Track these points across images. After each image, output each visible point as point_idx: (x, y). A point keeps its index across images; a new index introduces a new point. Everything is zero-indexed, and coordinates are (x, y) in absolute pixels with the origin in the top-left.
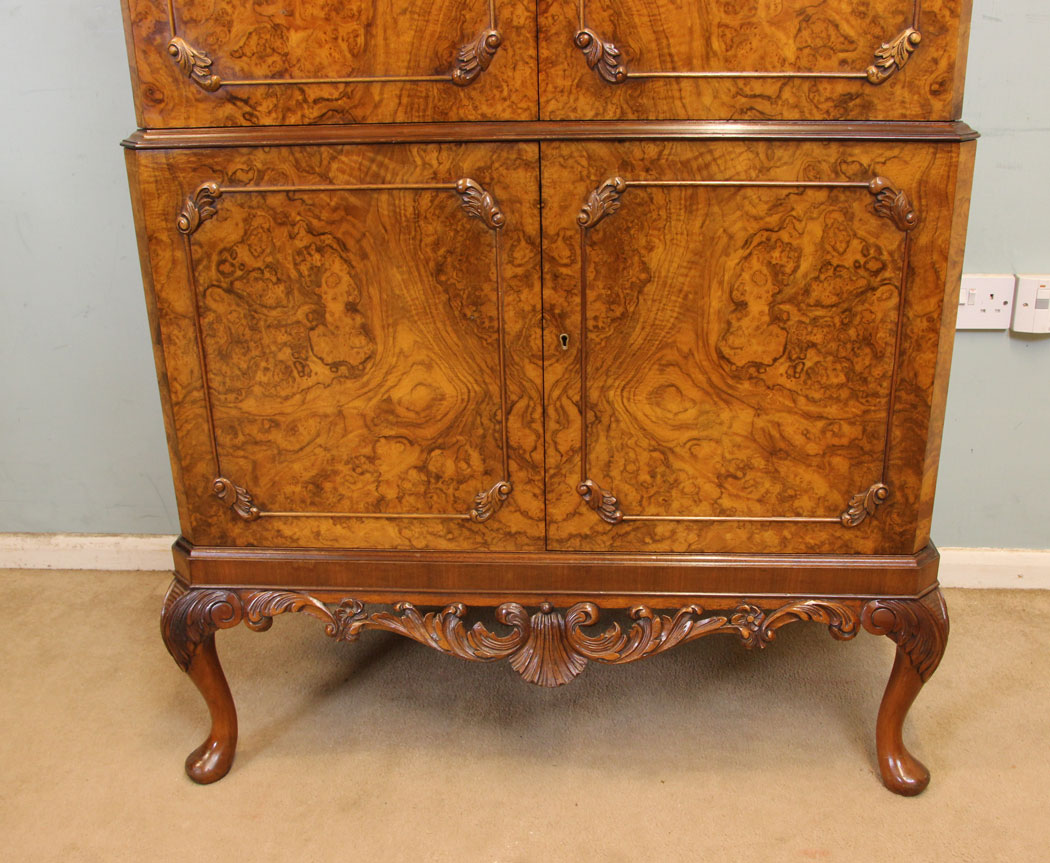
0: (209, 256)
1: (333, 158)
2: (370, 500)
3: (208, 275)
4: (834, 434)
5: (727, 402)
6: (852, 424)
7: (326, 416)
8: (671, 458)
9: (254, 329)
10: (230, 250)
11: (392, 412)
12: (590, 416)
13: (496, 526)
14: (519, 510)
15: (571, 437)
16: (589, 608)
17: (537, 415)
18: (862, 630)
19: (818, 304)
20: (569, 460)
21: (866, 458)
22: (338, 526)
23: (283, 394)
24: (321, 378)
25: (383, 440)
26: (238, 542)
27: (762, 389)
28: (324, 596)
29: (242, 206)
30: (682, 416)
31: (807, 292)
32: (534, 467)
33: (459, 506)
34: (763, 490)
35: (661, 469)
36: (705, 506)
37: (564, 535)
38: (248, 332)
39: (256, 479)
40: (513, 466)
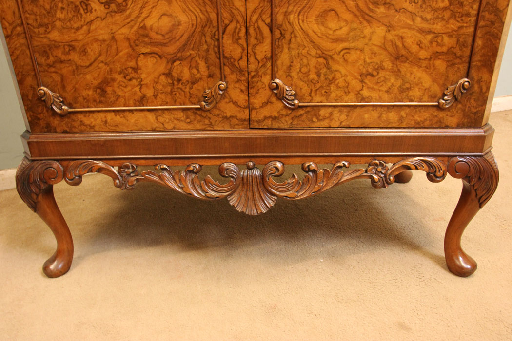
2: (137, 98)
4: (438, 44)
5: (368, 22)
6: (450, 36)
7: (104, 41)
8: (331, 62)
11: (147, 36)
12: (277, 33)
13: (217, 112)
14: (231, 101)
15: (264, 50)
16: (279, 165)
17: (242, 34)
18: (448, 175)
20: (264, 66)
21: (457, 61)
22: (118, 117)
23: (75, 26)
24: (99, 13)
25: (142, 56)
26: (58, 130)
27: (392, 12)
30: (339, 33)
32: (241, 71)
33: (193, 100)
34: (389, 84)
35: (324, 71)
36: (352, 95)
37: (261, 117)
39: (64, 87)
40: (227, 70)
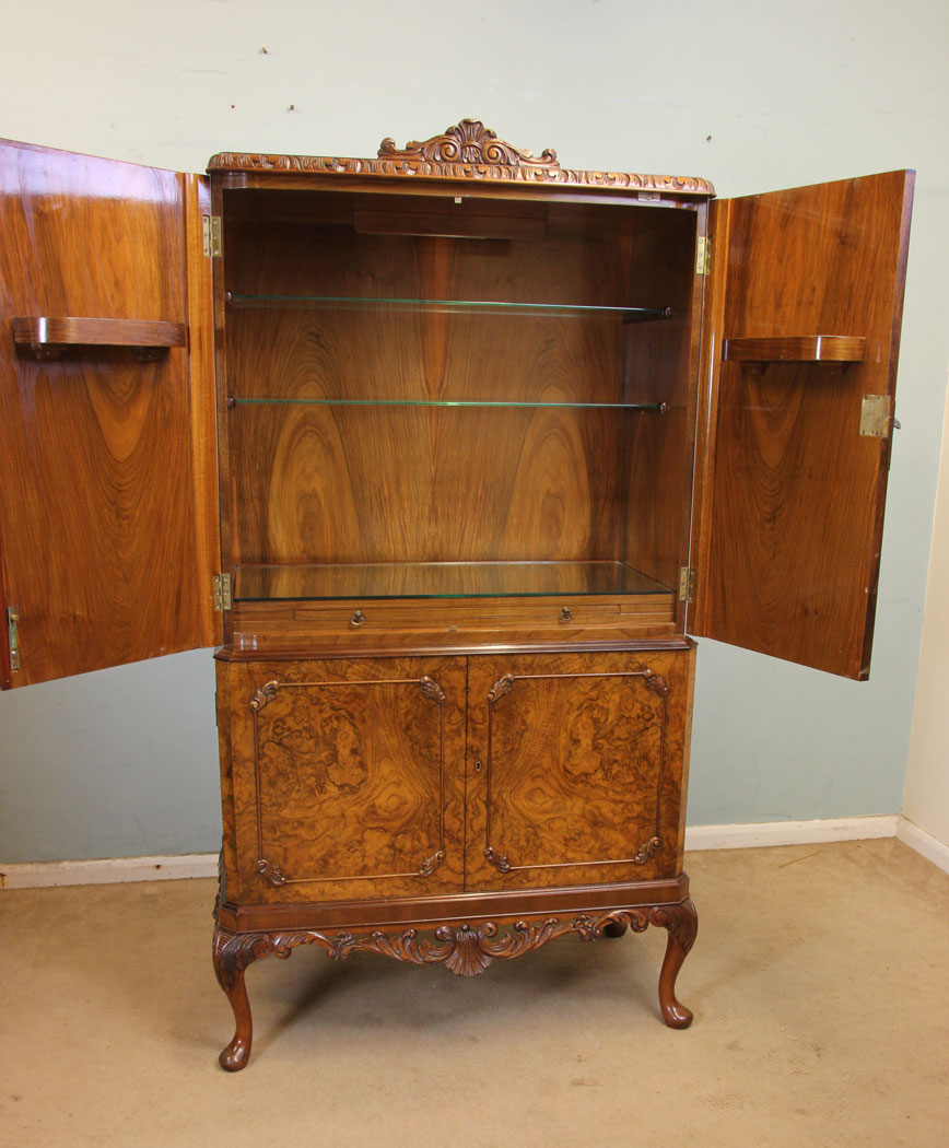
0: (268, 723)
1: (349, 666)
2: (359, 868)
3: (268, 733)
4: (629, 811)
5: (570, 796)
6: (638, 804)
7: (334, 817)
8: (538, 830)
9: (293, 766)
10: (282, 720)
11: (375, 813)
12: (492, 808)
13: (435, 878)
14: (449, 868)
15: (481, 821)
16: (490, 925)
17: (462, 810)
18: (650, 924)
19: (619, 739)
20: (479, 836)
21: (647, 823)
22: (337, 886)
23: (308, 805)
24: (332, 794)
25: (368, 830)
26: (270, 901)
27: (588, 788)
28: (326, 932)
29: (292, 694)
30: (545, 806)
31: (612, 732)
32: (459, 841)
33: (413, 869)
34: (590, 845)
35: (532, 837)
36: (558, 858)
37: (475, 881)
38: (289, 769)
39: (285, 860)
40: (446, 841)
